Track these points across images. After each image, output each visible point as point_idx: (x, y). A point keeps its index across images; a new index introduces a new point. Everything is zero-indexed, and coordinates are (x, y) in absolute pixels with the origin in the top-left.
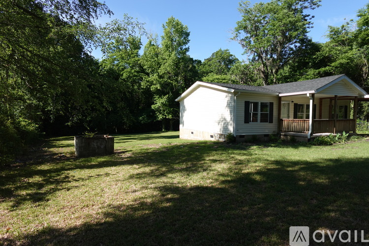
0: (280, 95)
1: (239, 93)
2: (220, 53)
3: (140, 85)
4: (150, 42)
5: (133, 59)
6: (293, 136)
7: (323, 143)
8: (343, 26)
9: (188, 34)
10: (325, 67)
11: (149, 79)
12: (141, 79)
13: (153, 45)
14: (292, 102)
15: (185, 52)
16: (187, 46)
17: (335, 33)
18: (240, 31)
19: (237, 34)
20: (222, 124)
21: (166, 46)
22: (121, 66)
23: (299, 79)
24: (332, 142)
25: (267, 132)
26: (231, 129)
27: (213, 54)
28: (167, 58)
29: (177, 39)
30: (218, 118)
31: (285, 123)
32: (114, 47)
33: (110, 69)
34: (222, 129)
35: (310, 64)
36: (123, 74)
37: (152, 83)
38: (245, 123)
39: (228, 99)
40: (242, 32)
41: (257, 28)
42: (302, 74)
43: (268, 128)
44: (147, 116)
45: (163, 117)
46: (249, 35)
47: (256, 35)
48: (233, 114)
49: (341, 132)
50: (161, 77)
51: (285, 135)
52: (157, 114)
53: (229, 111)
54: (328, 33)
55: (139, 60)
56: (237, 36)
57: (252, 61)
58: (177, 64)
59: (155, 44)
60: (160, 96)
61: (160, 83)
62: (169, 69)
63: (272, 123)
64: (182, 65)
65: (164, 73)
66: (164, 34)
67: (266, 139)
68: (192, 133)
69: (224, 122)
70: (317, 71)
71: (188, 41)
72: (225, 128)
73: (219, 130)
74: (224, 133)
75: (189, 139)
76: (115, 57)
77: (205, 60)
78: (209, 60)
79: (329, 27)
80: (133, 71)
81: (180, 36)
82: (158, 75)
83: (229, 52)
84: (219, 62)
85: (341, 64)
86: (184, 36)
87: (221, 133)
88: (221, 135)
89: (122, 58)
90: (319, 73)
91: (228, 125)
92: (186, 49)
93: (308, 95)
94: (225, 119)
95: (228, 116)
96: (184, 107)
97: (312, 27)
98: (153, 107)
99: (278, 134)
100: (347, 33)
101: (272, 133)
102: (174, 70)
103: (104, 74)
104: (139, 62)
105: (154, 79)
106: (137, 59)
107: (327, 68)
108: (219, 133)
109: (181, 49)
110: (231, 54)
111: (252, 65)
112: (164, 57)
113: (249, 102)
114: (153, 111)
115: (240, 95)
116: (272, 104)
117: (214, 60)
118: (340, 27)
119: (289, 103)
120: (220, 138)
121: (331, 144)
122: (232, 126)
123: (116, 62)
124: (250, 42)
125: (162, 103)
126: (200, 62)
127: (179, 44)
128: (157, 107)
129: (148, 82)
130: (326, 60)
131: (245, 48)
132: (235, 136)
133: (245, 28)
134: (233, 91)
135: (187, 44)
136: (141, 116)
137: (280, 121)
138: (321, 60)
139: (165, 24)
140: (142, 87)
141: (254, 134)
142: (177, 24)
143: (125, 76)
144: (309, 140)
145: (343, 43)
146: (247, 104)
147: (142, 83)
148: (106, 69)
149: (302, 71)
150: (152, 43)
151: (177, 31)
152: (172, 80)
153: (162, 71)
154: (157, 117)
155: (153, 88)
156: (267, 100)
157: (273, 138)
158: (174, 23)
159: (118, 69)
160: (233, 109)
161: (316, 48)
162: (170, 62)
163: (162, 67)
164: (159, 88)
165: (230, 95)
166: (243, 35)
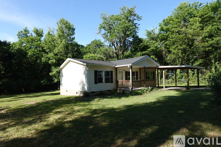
0: (116, 67)
1: (90, 66)
2: (95, 42)
3: (41, 60)
4: (49, 33)
5: (36, 43)
6: (123, 90)
7: (136, 94)
8: (152, 31)
9: (74, 30)
10: (145, 51)
11: (48, 56)
12: (42, 56)
13: (51, 34)
14: (124, 70)
15: (72, 40)
16: (73, 36)
17: (149, 34)
18: (101, 29)
19: (100, 31)
20: (82, 85)
21: (59, 36)
22: (27, 47)
23: (134, 57)
24: (142, 93)
25: (109, 88)
26: (86, 88)
27: (92, 42)
28: (59, 43)
29: (67, 32)
30: (79, 81)
31: (120, 83)
32: (23, 34)
33: (19, 49)
34: (82, 88)
35: (138, 49)
36: (28, 52)
37: (49, 59)
38: (95, 84)
39: (84, 69)
40: (103, 30)
41: (110, 29)
42: (135, 55)
43: (110, 86)
44: (47, 80)
45: (58, 80)
46: (106, 32)
47: (110, 32)
48: (86, 78)
49: (148, 87)
50: (56, 55)
51: (119, 90)
52: (54, 79)
53: (85, 77)
54: (146, 33)
55: (40, 44)
56: (100, 32)
57: (109, 46)
58: (67, 47)
59: (52, 34)
60: (56, 67)
61: (55, 59)
62: (61, 50)
63: (113, 83)
64: (70, 48)
65: (58, 53)
66: (57, 28)
67: (109, 93)
68: (67, 91)
69: (82, 83)
70: (142, 53)
71: (74, 33)
72: (83, 88)
73: (80, 89)
74: (83, 91)
75: (65, 95)
76: (23, 41)
77: (87, 45)
78: (89, 45)
79: (146, 30)
80: (36, 51)
81: (69, 30)
82: (54, 54)
83: (101, 41)
84: (95, 46)
85: (152, 49)
86: (71, 30)
87: (81, 91)
88: (81, 92)
89: (28, 42)
90: (143, 54)
91: (84, 85)
92: (73, 38)
93: (129, 67)
94: (83, 82)
95: (84, 80)
96: (62, 74)
97: (139, 30)
98: (50, 74)
99: (116, 89)
100: (154, 34)
101: (112, 89)
102: (65, 51)
103: (14, 52)
104: (40, 45)
105: (51, 56)
106: (39, 42)
107: (146, 52)
108: (80, 91)
109: (70, 38)
110: (102, 42)
111: (109, 49)
112: (57, 42)
113: (97, 71)
114: (51, 77)
115: (91, 66)
116: (112, 72)
117: (92, 45)
118: (151, 30)
119: (122, 71)
120: (81, 94)
121: (141, 94)
122: (87, 86)
123: (24, 44)
124: (107, 36)
125: (56, 71)
126: (82, 46)
127: (68, 35)
128: (53, 74)
129: (47, 58)
130: (146, 48)
131: (105, 39)
132: (88, 92)
133: (104, 28)
134: (85, 64)
135: (73, 35)
136: (43, 80)
137: (117, 82)
138: (143, 47)
139: (58, 22)
140: (43, 61)
141: (101, 90)
142: (67, 23)
143: (29, 54)
144: (131, 92)
145: (153, 39)
146: (96, 72)
147: (43, 59)
148: (15, 48)
149: (135, 53)
150: (50, 33)
151: (66, 27)
152: (64, 57)
153: (56, 51)
154: (54, 80)
155: (50, 62)
156: (109, 70)
157: (113, 92)
158: (64, 22)
159: (25, 48)
160: (86, 76)
161: (141, 41)
162: (61, 45)
163: (56, 49)
164: (54, 62)
165: (85, 67)
166: (103, 31)
